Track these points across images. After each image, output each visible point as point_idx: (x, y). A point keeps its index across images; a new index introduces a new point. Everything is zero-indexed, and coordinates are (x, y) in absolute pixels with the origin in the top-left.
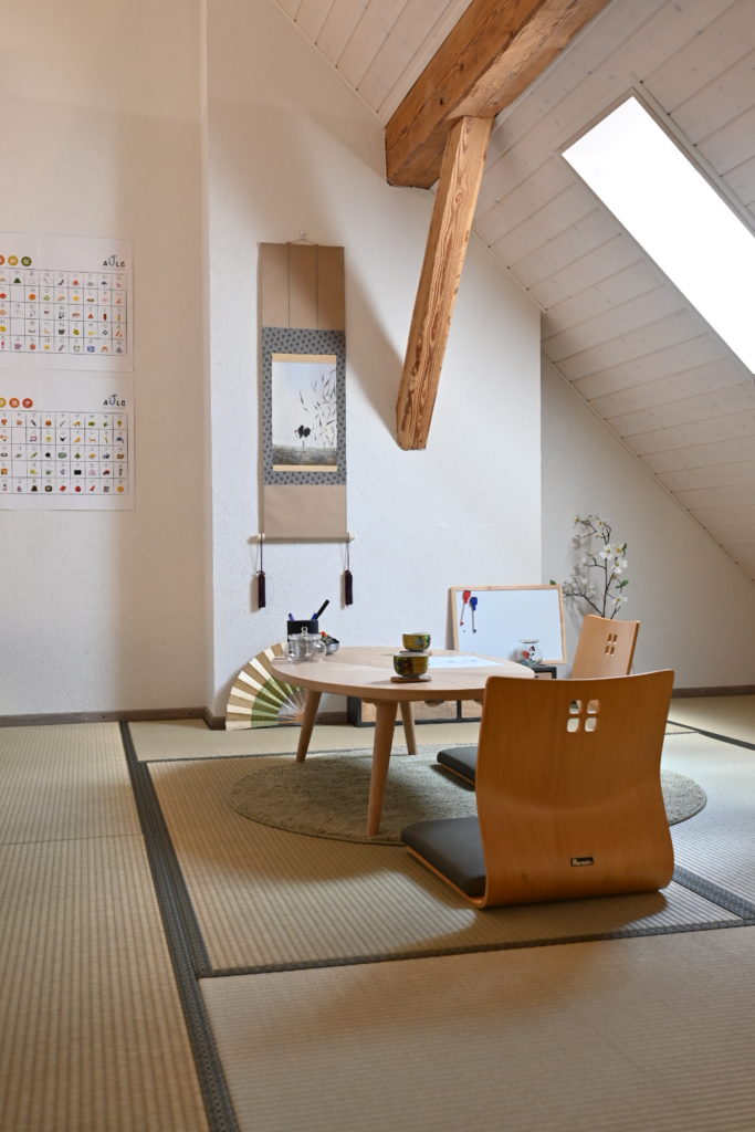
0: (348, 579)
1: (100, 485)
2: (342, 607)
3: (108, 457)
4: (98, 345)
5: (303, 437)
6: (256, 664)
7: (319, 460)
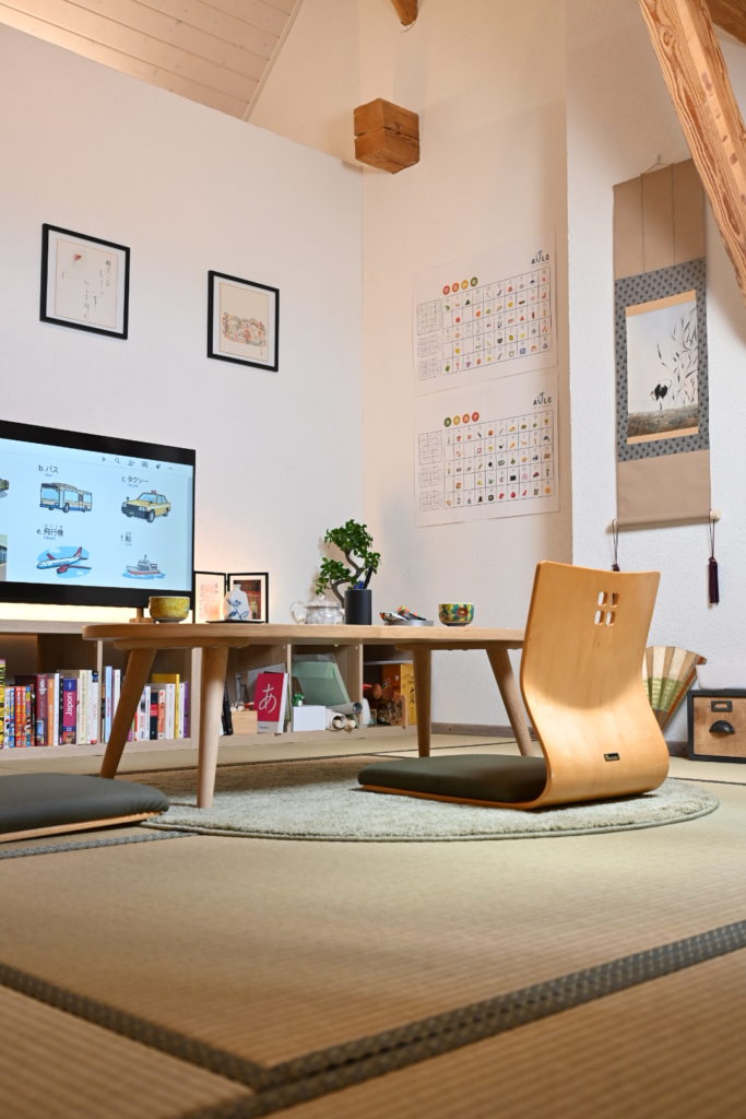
0: (713, 568)
1: (530, 489)
2: (710, 607)
3: (536, 458)
4: (528, 346)
5: (660, 399)
7: (679, 424)
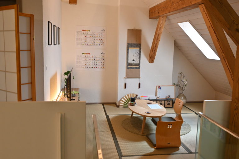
0: (140, 84)
1: (100, 67)
3: (101, 62)
4: (100, 44)
5: (133, 61)
6: (124, 97)
7: (136, 65)
